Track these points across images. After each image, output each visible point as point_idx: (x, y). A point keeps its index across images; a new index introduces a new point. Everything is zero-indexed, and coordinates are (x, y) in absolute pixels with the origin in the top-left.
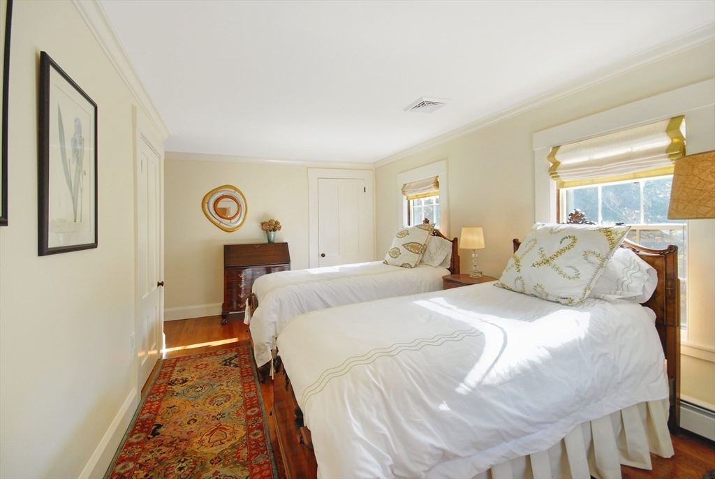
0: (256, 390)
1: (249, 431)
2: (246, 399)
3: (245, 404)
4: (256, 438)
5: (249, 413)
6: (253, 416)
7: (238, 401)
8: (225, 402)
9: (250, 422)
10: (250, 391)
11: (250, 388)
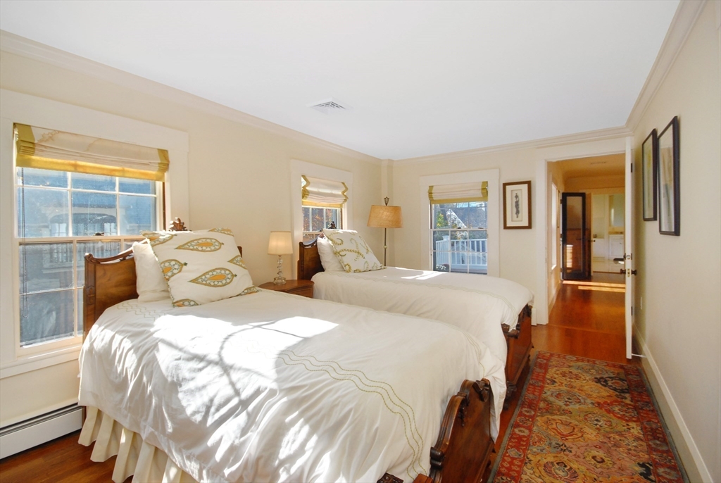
0: (504, 455)
1: (533, 417)
2: (524, 450)
3: (528, 445)
4: (529, 409)
5: (526, 432)
6: (524, 427)
7: (535, 454)
8: (552, 463)
9: (529, 423)
10: (513, 459)
11: (511, 463)
